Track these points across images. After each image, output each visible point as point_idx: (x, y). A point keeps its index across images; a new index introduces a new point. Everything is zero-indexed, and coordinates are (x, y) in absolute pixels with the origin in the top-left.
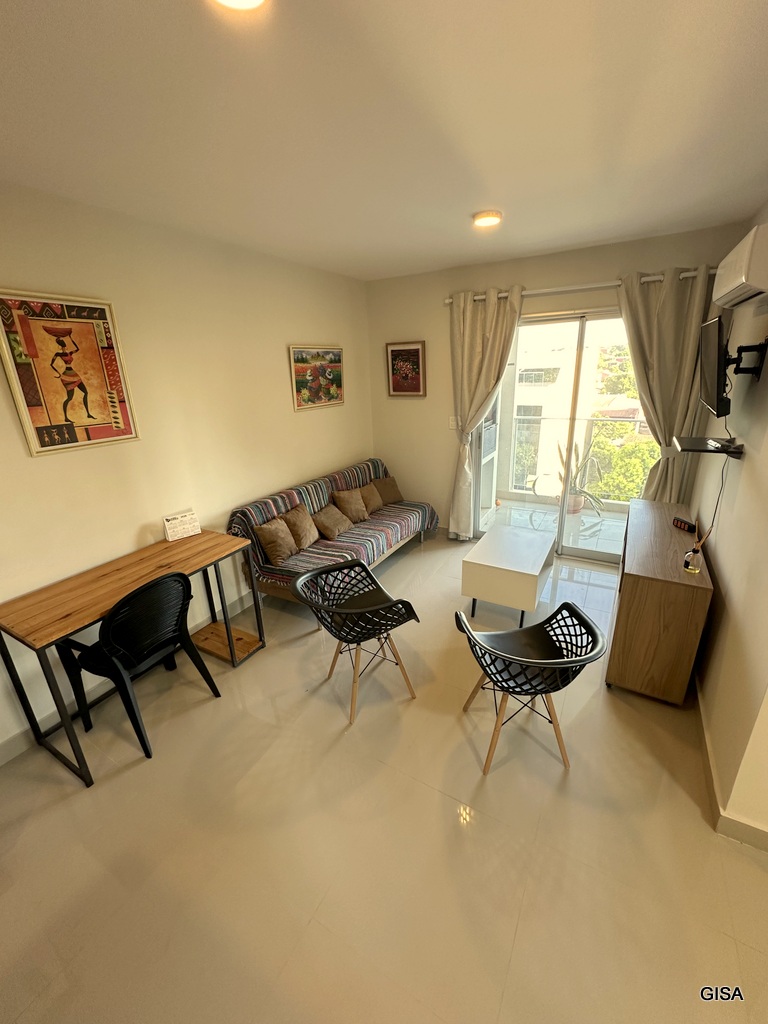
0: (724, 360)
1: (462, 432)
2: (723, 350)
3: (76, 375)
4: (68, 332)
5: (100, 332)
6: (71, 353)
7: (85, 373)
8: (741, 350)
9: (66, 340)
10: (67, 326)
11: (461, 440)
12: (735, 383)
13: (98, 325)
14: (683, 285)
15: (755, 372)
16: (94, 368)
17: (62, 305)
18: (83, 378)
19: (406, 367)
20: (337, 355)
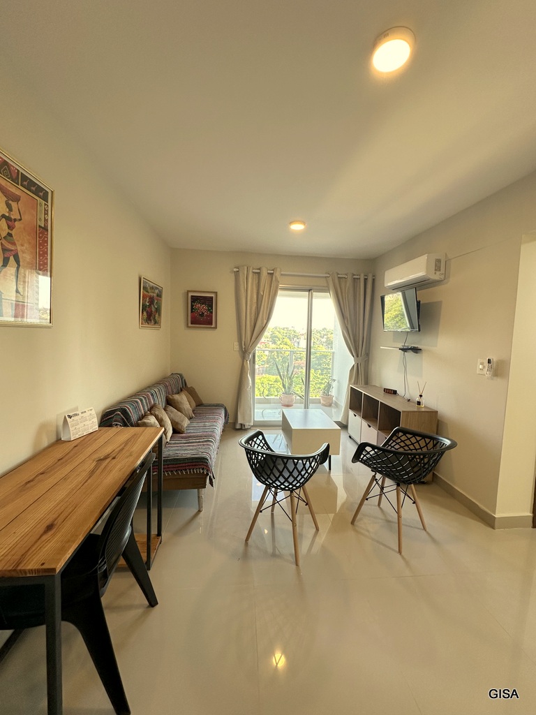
1: (244, 353)
3: (14, 244)
4: (17, 199)
5: (41, 211)
6: (15, 220)
7: (22, 245)
9: (14, 204)
10: (18, 193)
11: (244, 360)
13: (41, 205)
14: (355, 280)
16: (30, 243)
17: (18, 171)
18: (19, 248)
19: (203, 308)
20: (161, 292)
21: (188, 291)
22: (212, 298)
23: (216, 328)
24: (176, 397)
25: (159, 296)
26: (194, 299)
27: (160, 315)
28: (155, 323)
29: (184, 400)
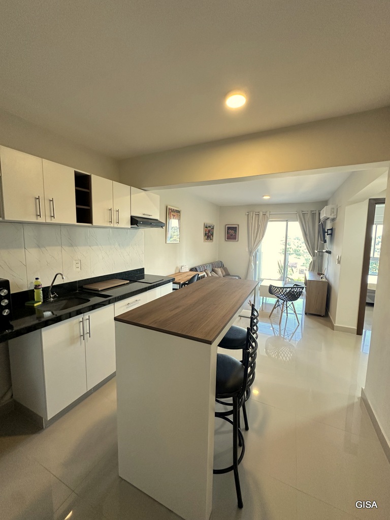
0: (324, 232)
1: (250, 252)
2: (324, 230)
8: (328, 230)
9: (174, 217)
10: (175, 214)
11: (250, 255)
12: (328, 238)
13: (179, 214)
14: (313, 215)
15: (331, 234)
17: (175, 210)
19: (232, 232)
20: (213, 227)
21: (226, 225)
22: (236, 227)
23: (238, 241)
24: (216, 269)
25: (213, 229)
26: (229, 228)
27: (213, 236)
28: (211, 239)
29: (219, 271)
